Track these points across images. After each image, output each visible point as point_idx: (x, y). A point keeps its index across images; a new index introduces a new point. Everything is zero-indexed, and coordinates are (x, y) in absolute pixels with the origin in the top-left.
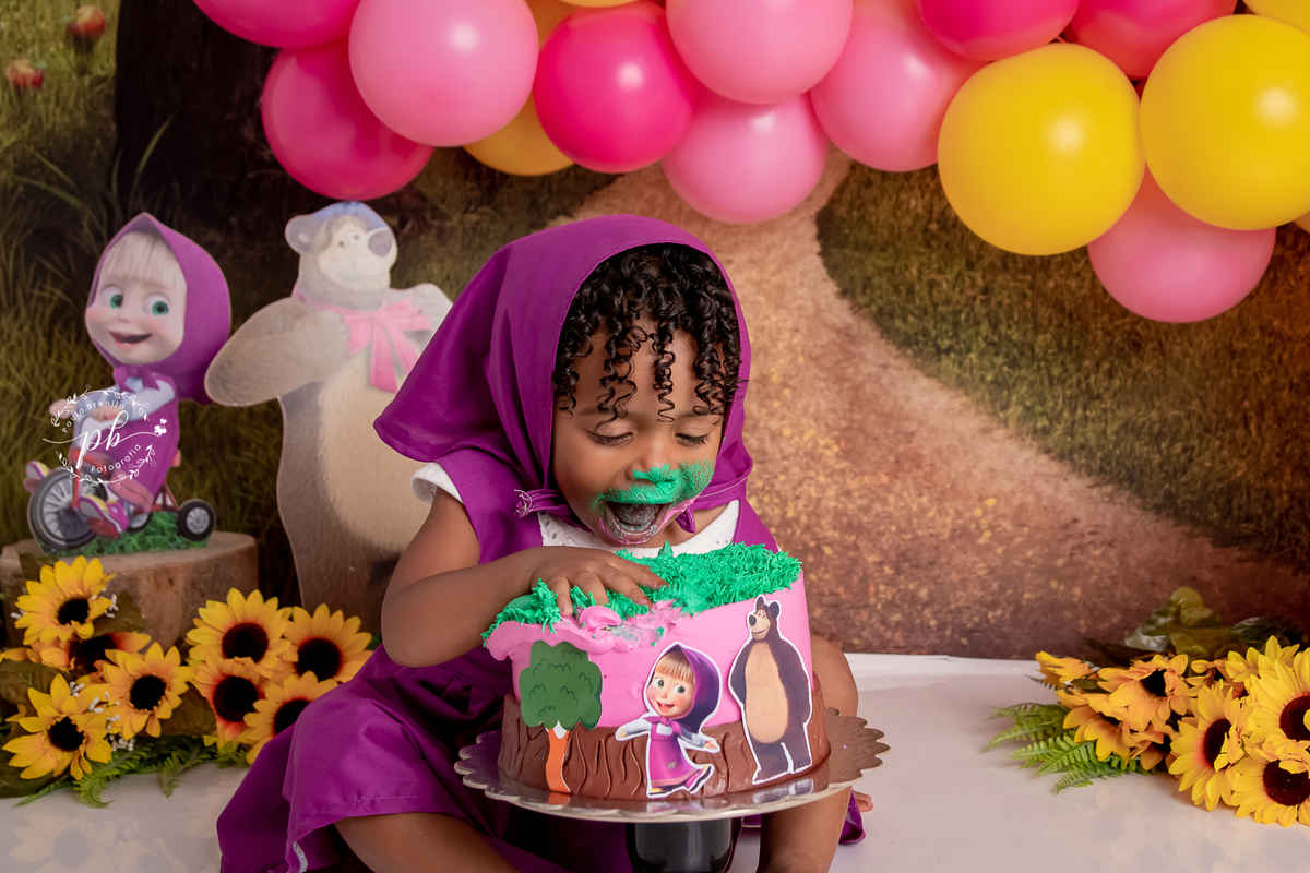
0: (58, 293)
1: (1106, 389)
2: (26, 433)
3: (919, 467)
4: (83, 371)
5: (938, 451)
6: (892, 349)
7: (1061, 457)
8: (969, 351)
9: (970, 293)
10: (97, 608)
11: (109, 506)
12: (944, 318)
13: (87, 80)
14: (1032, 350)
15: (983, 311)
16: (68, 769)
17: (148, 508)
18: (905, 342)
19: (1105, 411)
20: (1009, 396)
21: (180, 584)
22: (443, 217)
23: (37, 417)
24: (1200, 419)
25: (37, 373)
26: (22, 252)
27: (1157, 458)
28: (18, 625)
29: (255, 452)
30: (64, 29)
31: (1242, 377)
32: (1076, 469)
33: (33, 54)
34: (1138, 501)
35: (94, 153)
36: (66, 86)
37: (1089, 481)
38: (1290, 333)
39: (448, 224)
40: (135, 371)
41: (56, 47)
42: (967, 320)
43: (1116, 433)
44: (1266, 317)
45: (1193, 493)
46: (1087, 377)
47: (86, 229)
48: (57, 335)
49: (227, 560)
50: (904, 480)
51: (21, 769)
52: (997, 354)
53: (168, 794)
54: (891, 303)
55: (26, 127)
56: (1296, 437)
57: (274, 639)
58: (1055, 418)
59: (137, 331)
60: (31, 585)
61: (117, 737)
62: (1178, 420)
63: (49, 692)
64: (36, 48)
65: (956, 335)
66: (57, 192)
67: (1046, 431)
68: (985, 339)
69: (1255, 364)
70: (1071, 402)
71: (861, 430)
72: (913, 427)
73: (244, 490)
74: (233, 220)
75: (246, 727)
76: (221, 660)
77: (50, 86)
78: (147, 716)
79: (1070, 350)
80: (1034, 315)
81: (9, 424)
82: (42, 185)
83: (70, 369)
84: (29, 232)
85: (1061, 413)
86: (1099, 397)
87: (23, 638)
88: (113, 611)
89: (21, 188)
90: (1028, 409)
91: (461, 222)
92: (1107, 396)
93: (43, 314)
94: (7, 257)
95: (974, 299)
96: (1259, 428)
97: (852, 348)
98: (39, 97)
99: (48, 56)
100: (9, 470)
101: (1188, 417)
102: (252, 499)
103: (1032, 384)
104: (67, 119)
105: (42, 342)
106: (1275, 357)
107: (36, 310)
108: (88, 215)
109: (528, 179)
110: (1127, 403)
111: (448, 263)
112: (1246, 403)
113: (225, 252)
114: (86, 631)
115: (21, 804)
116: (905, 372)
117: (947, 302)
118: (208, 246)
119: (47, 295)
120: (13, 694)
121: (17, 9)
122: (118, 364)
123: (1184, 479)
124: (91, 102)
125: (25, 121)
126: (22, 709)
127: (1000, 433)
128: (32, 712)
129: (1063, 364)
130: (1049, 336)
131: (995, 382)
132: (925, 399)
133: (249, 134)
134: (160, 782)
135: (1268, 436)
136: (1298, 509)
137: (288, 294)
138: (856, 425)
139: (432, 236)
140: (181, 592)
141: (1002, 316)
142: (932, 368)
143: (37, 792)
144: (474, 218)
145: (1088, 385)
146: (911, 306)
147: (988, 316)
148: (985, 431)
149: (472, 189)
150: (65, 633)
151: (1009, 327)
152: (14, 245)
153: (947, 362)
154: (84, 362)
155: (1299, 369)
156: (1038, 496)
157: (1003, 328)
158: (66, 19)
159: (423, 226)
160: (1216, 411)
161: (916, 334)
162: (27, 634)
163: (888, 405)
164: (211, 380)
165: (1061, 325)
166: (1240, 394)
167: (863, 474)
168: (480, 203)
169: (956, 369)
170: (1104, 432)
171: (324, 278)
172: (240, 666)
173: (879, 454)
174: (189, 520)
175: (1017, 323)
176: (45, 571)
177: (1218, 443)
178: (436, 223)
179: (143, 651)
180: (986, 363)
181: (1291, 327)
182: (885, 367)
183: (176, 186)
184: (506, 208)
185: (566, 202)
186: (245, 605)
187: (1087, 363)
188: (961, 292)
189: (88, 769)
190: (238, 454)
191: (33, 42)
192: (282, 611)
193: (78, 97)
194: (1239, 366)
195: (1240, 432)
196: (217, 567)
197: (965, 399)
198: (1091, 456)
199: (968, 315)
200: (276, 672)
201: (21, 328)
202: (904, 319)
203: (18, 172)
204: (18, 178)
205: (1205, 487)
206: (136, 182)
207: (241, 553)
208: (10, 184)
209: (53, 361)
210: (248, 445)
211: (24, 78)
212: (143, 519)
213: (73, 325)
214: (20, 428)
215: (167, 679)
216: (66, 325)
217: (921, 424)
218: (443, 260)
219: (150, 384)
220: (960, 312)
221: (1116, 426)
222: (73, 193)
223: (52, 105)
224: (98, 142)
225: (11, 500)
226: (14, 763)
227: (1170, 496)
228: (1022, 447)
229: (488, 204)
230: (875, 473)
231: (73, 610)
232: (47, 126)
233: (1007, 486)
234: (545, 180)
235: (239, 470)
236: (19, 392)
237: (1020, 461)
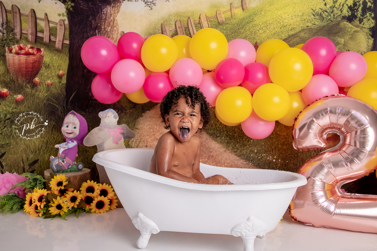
0: (54, 123)
1: (247, 144)
2: (47, 149)
3: (213, 158)
4: (58, 137)
5: (216, 155)
6: (208, 136)
7: (239, 156)
8: (222, 137)
9: (223, 126)
10: (64, 184)
11: (65, 164)
12: (218, 131)
13: (61, 84)
14: (234, 137)
15: (225, 129)
16: (60, 213)
17: (72, 164)
18: (211, 135)
19: (247, 148)
20: (230, 145)
21: (78, 179)
22: (126, 110)
23: (49, 146)
24: (264, 150)
25: (49, 138)
26: (47, 115)
27: (256, 157)
28: (50, 187)
29: (90, 153)
30: (57, 75)
31: (272, 142)
32: (242, 158)
33: (51, 79)
34: (253, 164)
35: (61, 97)
36: (57, 85)
37: (244, 161)
38: (281, 134)
39: (127, 112)
40: (70, 139)
41: (55, 78)
42: (222, 131)
43: (249, 152)
44: (276, 131)
45: (263, 163)
46: (244, 142)
47: (60, 111)
48: (53, 131)
49: (86, 174)
50: (210, 160)
51: (51, 213)
52: (227, 137)
53: (78, 218)
54: (208, 128)
55: (49, 92)
56: (282, 153)
57: (96, 189)
58: (238, 149)
59: (71, 132)
60: (52, 179)
61: (68, 207)
62: (260, 150)
63: (56, 199)
64: (52, 78)
65: (220, 133)
66: (54, 104)
67: (236, 151)
68: (225, 134)
69: (274, 140)
70: (241, 146)
71: (202, 151)
72: (212, 150)
73: (88, 160)
74: (87, 110)
75: (91, 206)
76: (86, 193)
77: (54, 85)
78: (74, 204)
79: (241, 137)
80: (234, 130)
81: (44, 147)
82: (52, 103)
83: (56, 137)
84: (49, 112)
85: (239, 148)
86: (246, 145)
87: (51, 189)
88: (67, 184)
89: (48, 104)
90: (233, 147)
91: (129, 111)
92: (247, 145)
93: (51, 127)
94: (45, 116)
95: (224, 127)
96: (275, 152)
97: (201, 136)
98: (52, 87)
99: (54, 80)
100: (44, 155)
101: (262, 149)
102: (89, 161)
103: (234, 143)
104: (57, 91)
105: (51, 132)
106: (278, 139)
107: (50, 126)
108: (60, 109)
109: (142, 104)
110: (251, 147)
111: (127, 119)
112: (273, 147)
113: (85, 116)
114: (63, 188)
115: (52, 219)
116: (211, 140)
117: (219, 128)
118: (82, 115)
119: (52, 123)
120: (50, 199)
121: (48, 71)
122: (67, 138)
123: (261, 161)
124: (61, 88)
125: (49, 91)
126: (52, 202)
127: (228, 152)
128: (54, 203)
129: (240, 139)
130: (237, 134)
131: (227, 142)
132: (214, 145)
133: (90, 95)
134: (76, 215)
135: (277, 153)
136: (282, 166)
137: (99, 126)
138: (201, 150)
139: (124, 114)
140: (78, 180)
141: (229, 130)
142: (216, 140)
143: (54, 217)
144: (132, 110)
145: (244, 143)
146: (212, 128)
147: (226, 130)
148: (225, 151)
149: (131, 105)
150: (59, 188)
151: (230, 132)
152: (46, 114)
153: (218, 139)
154: (58, 136)
155: (282, 141)
156: (235, 163)
157: (229, 133)
158: (57, 73)
159: (122, 112)
160: (267, 148)
161: (213, 133)
162: (52, 188)
163: (207, 146)
164: (85, 142)
165: (239, 132)
166: (272, 145)
167: (203, 159)
168: (133, 108)
169: (220, 140)
170: (247, 152)
171: (105, 123)
172: (90, 194)
173: (206, 155)
174: (79, 166)
175: (231, 132)
176: (55, 177)
177: (268, 154)
178: (124, 111)
179: (73, 192)
180: (225, 139)
181: (281, 133)
182: (207, 139)
183: (77, 104)
184: (138, 109)
185: (149, 108)
186: (90, 183)
187: (244, 139)
188: (221, 126)
189: (64, 213)
190: (87, 153)
191: (51, 77)
192: (97, 184)
193: (59, 87)
194: (272, 140)
195: (272, 152)
196: (84, 175)
197: (221, 145)
198: (244, 156)
199: (222, 130)
200: (96, 195)
201: (47, 129)
202: (211, 131)
203: (47, 101)
204: (47, 102)
205: (265, 162)
206: (69, 103)
207: (88, 172)
208: (46, 103)
209: (52, 135)
210: (89, 152)
211: (49, 83)
212: (71, 166)
213: (56, 129)
214: (46, 148)
215: (77, 197)
216: (55, 129)
217: (213, 150)
218: (126, 118)
219: (73, 142)
220: (221, 129)
221: (249, 151)
222: (57, 105)
223: (54, 88)
224: (62, 95)
225: (44, 161)
226: (50, 212)
227: (259, 164)
228: (232, 154)
229: (134, 108)
230: (205, 159)
231: (60, 184)
232: (53, 92)
233: (229, 161)
234: (145, 104)
235: (87, 156)
236: (46, 141)
237: (231, 157)
